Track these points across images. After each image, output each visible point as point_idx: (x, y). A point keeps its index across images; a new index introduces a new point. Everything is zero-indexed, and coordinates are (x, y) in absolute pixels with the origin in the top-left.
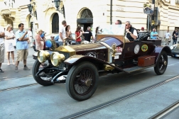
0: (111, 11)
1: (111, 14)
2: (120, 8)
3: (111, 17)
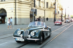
0: (16, 10)
1: (16, 11)
2: (19, 9)
3: (16, 12)
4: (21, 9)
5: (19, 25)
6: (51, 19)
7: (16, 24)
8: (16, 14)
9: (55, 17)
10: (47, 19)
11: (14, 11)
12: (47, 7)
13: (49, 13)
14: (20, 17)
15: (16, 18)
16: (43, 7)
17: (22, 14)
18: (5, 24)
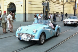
4: (33, 3)
5: (30, 21)
6: (71, 14)
7: (25, 20)
8: (25, 9)
9: (75, 13)
10: (66, 14)
11: (23, 5)
12: (67, 1)
13: (69, 8)
14: (31, 12)
15: (26, 13)
16: (62, 1)
17: (33, 9)
18: (15, 20)
